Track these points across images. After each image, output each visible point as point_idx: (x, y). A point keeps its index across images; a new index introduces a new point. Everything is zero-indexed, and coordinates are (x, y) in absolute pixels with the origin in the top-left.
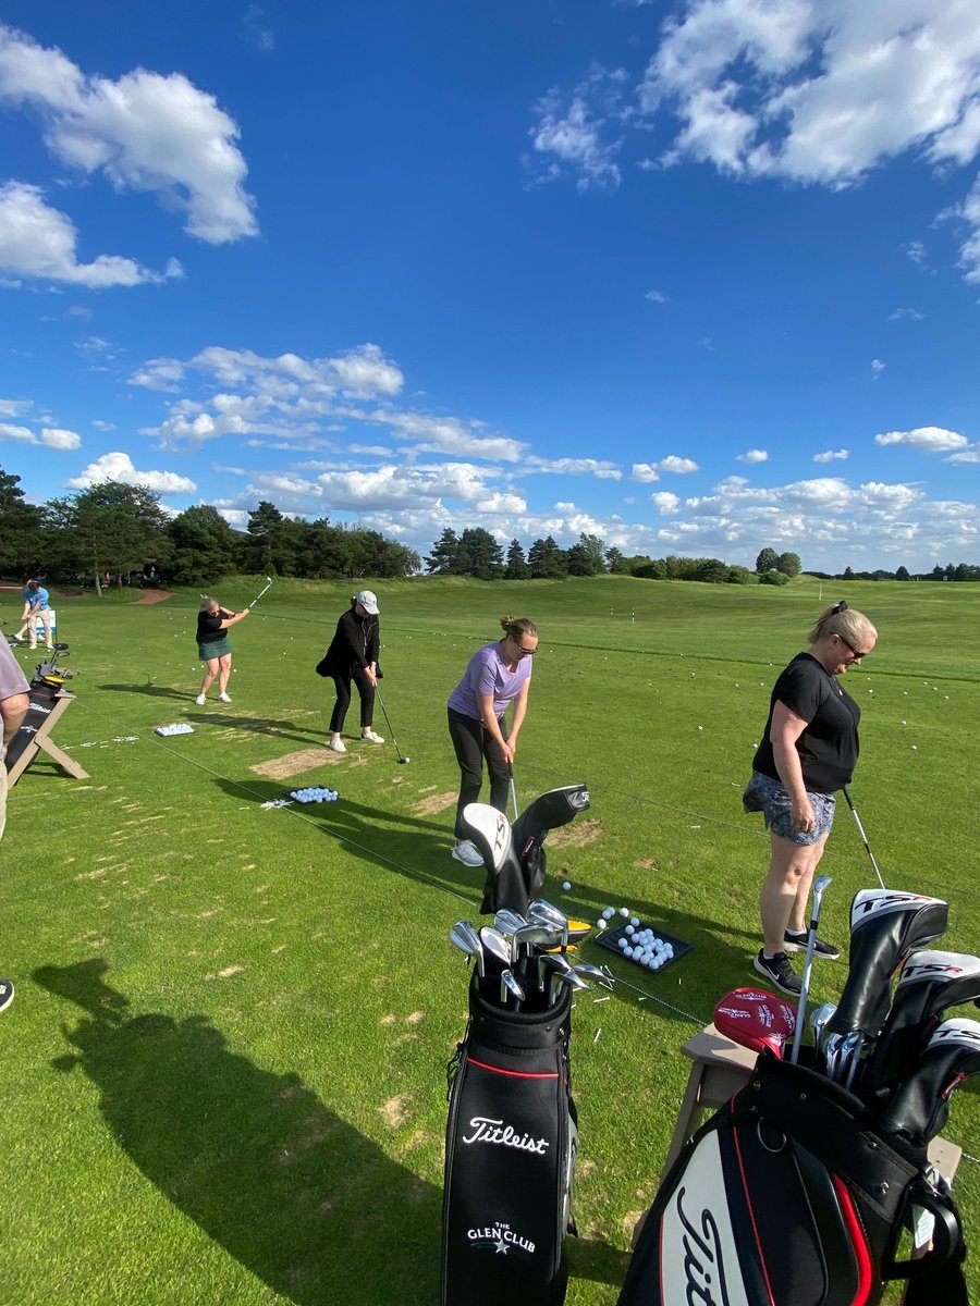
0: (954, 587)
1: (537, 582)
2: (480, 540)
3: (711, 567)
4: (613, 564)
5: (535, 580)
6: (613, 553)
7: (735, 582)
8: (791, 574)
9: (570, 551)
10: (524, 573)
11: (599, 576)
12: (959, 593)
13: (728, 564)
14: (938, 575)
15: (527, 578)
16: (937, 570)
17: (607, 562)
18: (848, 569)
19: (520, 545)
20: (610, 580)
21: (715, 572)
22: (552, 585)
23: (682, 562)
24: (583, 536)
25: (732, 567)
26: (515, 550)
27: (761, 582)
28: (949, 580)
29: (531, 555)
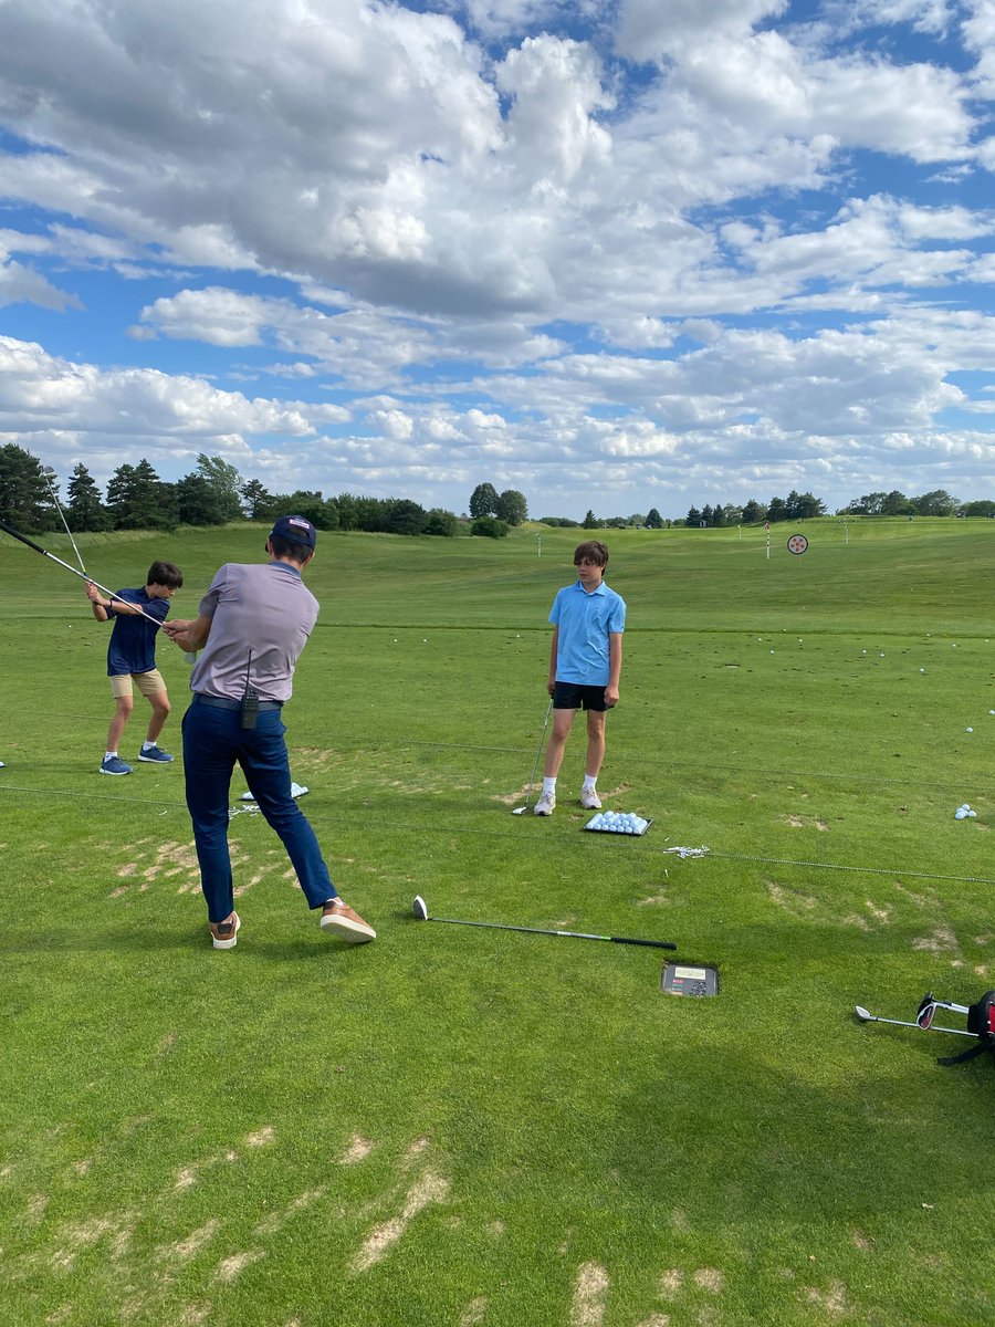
0: (710, 535)
1: (124, 536)
2: (14, 469)
3: (404, 512)
4: (256, 504)
5: (121, 533)
6: (253, 489)
7: (439, 532)
8: (514, 521)
9: (181, 485)
10: (102, 521)
11: (230, 526)
12: (712, 542)
13: (427, 508)
14: (694, 520)
15: (108, 530)
16: (693, 513)
17: (244, 503)
18: (589, 514)
19: (89, 475)
20: (249, 531)
21: (407, 519)
22: (152, 540)
23: (362, 503)
24: (203, 459)
25: (433, 512)
26: (82, 484)
27: (474, 533)
28: (707, 526)
29: (112, 492)
